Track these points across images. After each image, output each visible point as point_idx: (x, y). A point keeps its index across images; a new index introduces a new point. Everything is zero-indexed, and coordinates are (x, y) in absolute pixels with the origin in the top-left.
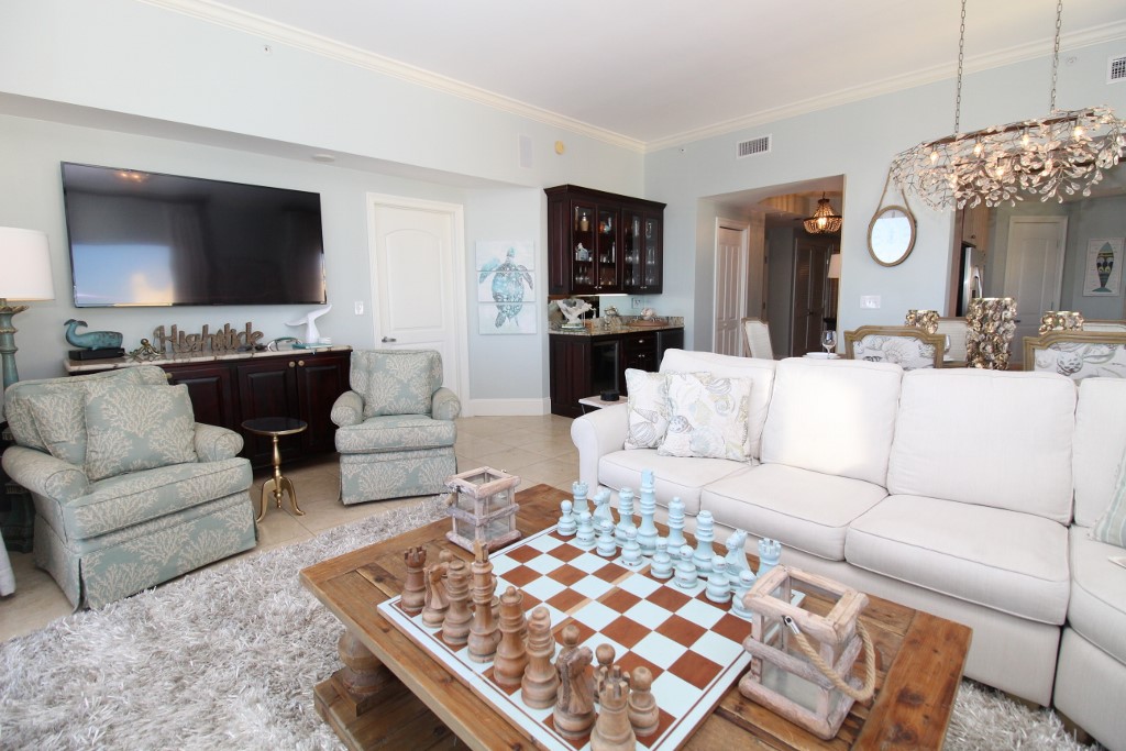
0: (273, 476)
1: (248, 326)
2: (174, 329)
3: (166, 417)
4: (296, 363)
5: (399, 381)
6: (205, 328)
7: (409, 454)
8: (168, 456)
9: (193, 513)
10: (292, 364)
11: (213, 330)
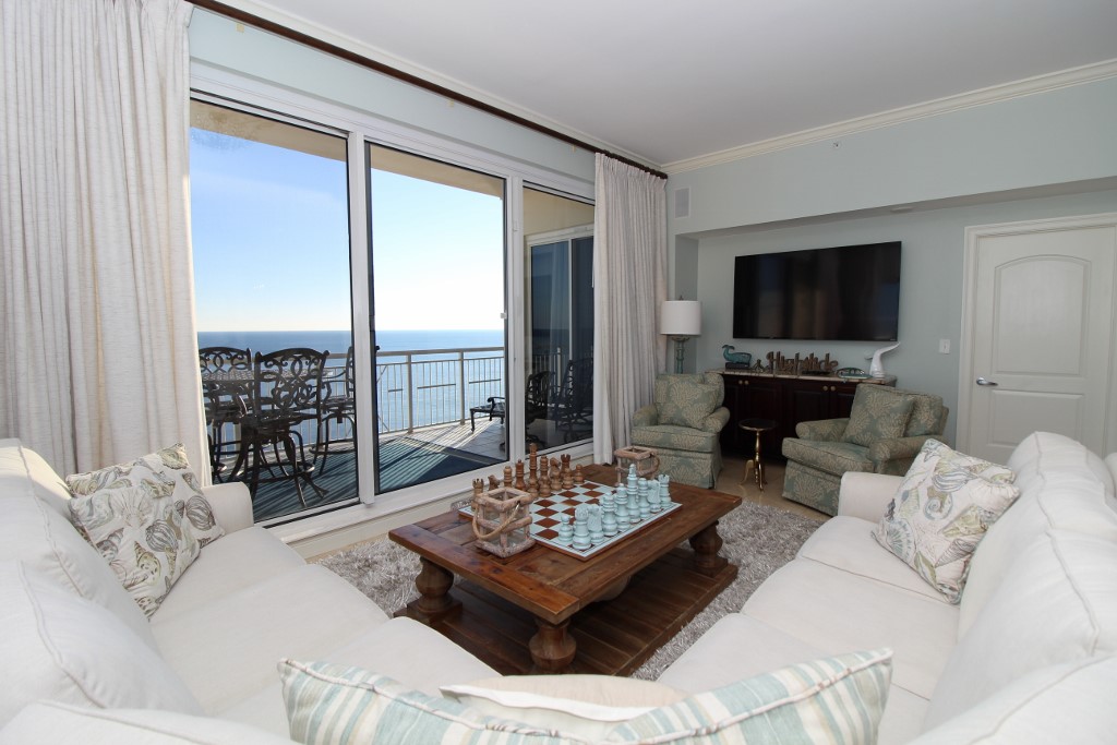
0: (754, 458)
1: (828, 355)
2: (779, 354)
3: (695, 402)
4: (829, 388)
5: (871, 417)
6: (797, 355)
7: (828, 477)
8: (691, 423)
9: (679, 453)
10: (825, 388)
11: (802, 357)
